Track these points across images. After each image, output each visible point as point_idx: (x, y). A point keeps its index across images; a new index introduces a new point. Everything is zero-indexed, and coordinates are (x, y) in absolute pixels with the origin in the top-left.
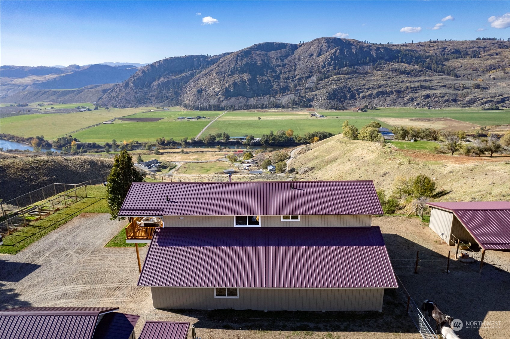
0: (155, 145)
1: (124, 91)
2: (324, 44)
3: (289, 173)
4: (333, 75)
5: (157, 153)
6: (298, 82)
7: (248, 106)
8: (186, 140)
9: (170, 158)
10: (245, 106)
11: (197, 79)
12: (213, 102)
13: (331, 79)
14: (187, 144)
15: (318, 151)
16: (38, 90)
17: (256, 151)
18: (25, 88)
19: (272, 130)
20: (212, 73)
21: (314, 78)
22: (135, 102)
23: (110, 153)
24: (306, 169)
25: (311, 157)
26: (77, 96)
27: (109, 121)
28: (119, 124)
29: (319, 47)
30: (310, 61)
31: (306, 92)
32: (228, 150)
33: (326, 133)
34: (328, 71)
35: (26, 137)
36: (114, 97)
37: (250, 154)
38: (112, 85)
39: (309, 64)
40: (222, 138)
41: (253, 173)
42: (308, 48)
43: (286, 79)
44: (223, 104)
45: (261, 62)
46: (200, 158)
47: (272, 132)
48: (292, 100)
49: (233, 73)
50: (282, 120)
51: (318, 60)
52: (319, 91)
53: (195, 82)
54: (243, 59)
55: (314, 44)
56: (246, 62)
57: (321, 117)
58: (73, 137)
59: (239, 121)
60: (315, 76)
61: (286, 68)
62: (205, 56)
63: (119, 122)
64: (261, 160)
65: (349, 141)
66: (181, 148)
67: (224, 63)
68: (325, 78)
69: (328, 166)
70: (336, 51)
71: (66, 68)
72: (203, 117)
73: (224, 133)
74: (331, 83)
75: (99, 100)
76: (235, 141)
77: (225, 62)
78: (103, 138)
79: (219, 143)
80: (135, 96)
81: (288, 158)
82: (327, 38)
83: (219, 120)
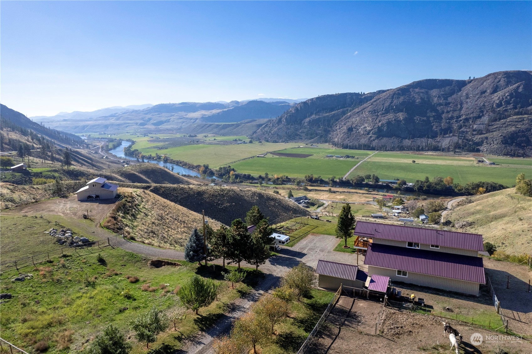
0: (303, 182)
1: (276, 127)
2: (502, 80)
3: (444, 225)
4: (512, 115)
5: (305, 190)
6: (464, 122)
7: (402, 147)
8: (333, 179)
9: (318, 196)
10: (398, 147)
11: (349, 117)
12: (363, 141)
13: (508, 119)
14: (334, 183)
15: (481, 204)
16: (204, 123)
17: (408, 197)
18: (195, 121)
19: (428, 175)
20: (365, 111)
21: (485, 119)
22: (286, 138)
23: (262, 185)
24: (465, 223)
25: (472, 210)
26: (235, 130)
27: (262, 154)
28: (271, 158)
29: (494, 83)
30: (481, 99)
31: (473, 135)
32: (377, 193)
33: (496, 184)
34: (506, 110)
35: (195, 164)
36: (267, 132)
37: (401, 200)
38: (266, 120)
39: (480, 103)
40: (371, 180)
41: (402, 221)
42: (480, 84)
43: (448, 119)
44: (374, 144)
45: (420, 101)
46: (347, 199)
47: (427, 178)
48: (454, 143)
49: (387, 111)
50: (441, 165)
51: (492, 97)
52: (491, 133)
53: (346, 120)
54: (400, 98)
55: (488, 79)
56: (402, 101)
57: (491, 164)
58: (232, 168)
59: (391, 163)
60: (487, 116)
61: (450, 107)
62: (358, 94)
63: (270, 156)
64: (413, 208)
65: (523, 197)
66: (329, 186)
67: (378, 101)
68: (500, 119)
69: (492, 223)
70: (518, 87)
71: (228, 103)
72: (351, 156)
73: (374, 175)
74: (508, 125)
75: (253, 134)
76: (385, 184)
77: (380, 100)
78: (256, 170)
79: (367, 185)
80: (286, 132)
81: (444, 209)
82: (507, 71)
83: (369, 160)
